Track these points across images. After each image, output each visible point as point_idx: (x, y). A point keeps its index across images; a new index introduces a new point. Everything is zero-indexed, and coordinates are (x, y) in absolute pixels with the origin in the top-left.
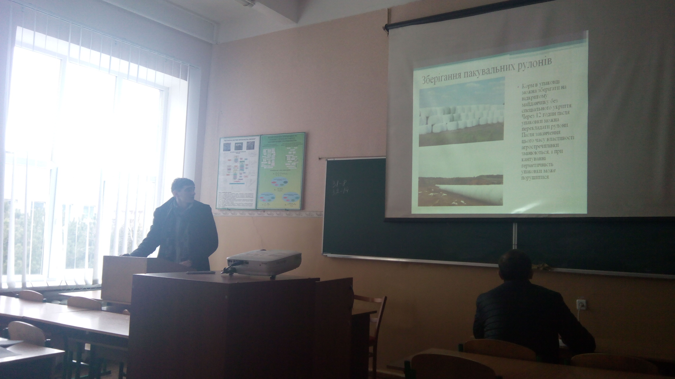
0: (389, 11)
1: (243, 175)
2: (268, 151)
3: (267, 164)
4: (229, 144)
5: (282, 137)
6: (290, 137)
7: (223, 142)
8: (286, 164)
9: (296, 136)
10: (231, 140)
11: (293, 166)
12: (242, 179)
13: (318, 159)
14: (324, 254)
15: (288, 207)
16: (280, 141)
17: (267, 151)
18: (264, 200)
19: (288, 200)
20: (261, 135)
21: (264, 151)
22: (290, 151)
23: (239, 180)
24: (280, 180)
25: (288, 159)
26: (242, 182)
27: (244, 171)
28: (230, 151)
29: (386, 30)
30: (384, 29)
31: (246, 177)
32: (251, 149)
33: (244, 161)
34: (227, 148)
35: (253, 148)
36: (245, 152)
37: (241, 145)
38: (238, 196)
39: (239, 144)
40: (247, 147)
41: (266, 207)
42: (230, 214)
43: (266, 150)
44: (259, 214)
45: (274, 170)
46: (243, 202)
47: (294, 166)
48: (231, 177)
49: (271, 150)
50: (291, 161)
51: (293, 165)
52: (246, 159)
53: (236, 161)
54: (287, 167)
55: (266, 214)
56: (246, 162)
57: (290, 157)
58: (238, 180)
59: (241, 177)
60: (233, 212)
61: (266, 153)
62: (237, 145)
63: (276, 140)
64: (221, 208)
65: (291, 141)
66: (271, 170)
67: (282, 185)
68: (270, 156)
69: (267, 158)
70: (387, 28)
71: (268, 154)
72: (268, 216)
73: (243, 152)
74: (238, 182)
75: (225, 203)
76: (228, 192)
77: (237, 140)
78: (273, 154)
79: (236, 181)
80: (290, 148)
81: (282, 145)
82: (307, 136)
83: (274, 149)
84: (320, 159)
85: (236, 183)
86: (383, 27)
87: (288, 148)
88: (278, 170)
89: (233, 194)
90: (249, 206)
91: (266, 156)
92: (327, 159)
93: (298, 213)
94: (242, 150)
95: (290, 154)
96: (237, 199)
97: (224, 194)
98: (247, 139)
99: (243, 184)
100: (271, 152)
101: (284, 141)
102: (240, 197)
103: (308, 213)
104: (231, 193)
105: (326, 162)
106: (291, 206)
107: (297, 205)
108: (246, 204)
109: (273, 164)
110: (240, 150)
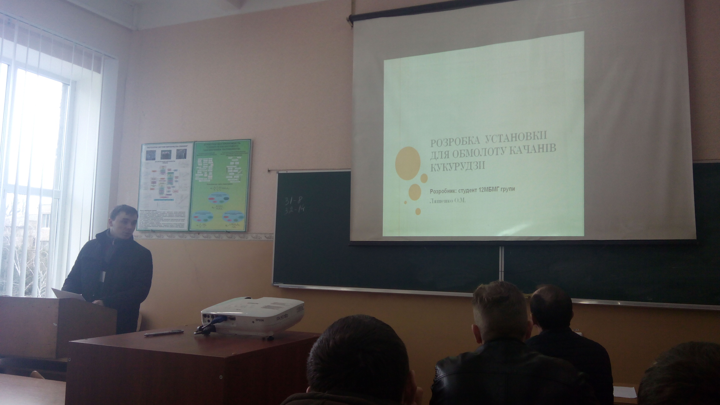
0: (354, 0)
1: (172, 189)
2: (204, 161)
3: (201, 177)
4: (154, 151)
5: (221, 144)
6: (232, 145)
7: (145, 148)
8: (227, 177)
9: (240, 143)
10: (156, 147)
11: (235, 180)
12: (170, 195)
13: (267, 172)
14: (275, 285)
15: (230, 228)
17: (202, 161)
18: (199, 220)
19: (229, 220)
20: (195, 142)
21: (199, 160)
22: (232, 161)
23: (166, 196)
24: (220, 195)
26: (170, 197)
27: (173, 184)
28: (154, 161)
29: (350, 22)
30: (348, 21)
31: (176, 191)
32: (182, 158)
33: (173, 173)
34: (151, 156)
35: (185, 157)
36: (174, 161)
37: (169, 153)
38: (165, 214)
39: (167, 152)
40: (177, 156)
41: (202, 228)
42: (154, 237)
43: (202, 159)
44: (192, 237)
45: (211, 184)
46: (171, 223)
47: (237, 180)
48: (157, 191)
49: (208, 160)
50: (233, 174)
51: (236, 178)
52: (176, 170)
53: (163, 172)
54: (229, 180)
55: (201, 237)
56: (176, 174)
57: (232, 169)
59: (169, 192)
60: (158, 234)
61: (201, 163)
62: (163, 153)
63: (214, 147)
64: (142, 229)
65: (233, 149)
66: (208, 184)
67: (221, 202)
68: (207, 167)
69: (203, 169)
70: (352, 19)
71: (204, 165)
72: (203, 240)
73: (172, 161)
74: (165, 199)
75: (148, 223)
76: (153, 211)
77: (164, 147)
78: (210, 164)
79: (162, 197)
81: (221, 154)
82: (251, 143)
84: (269, 171)
85: (162, 199)
86: (347, 18)
88: (216, 184)
89: (158, 212)
90: (179, 227)
91: (202, 167)
92: (278, 172)
93: (242, 235)
94: (170, 159)
95: (232, 165)
96: (164, 218)
97: (147, 213)
98: (177, 147)
99: (172, 200)
100: (208, 162)
101: (224, 149)
102: (168, 216)
103: (255, 235)
104: (156, 211)
105: (277, 175)
106: (234, 227)
107: (241, 226)
108: (176, 225)
109: (211, 177)
110: (168, 159)
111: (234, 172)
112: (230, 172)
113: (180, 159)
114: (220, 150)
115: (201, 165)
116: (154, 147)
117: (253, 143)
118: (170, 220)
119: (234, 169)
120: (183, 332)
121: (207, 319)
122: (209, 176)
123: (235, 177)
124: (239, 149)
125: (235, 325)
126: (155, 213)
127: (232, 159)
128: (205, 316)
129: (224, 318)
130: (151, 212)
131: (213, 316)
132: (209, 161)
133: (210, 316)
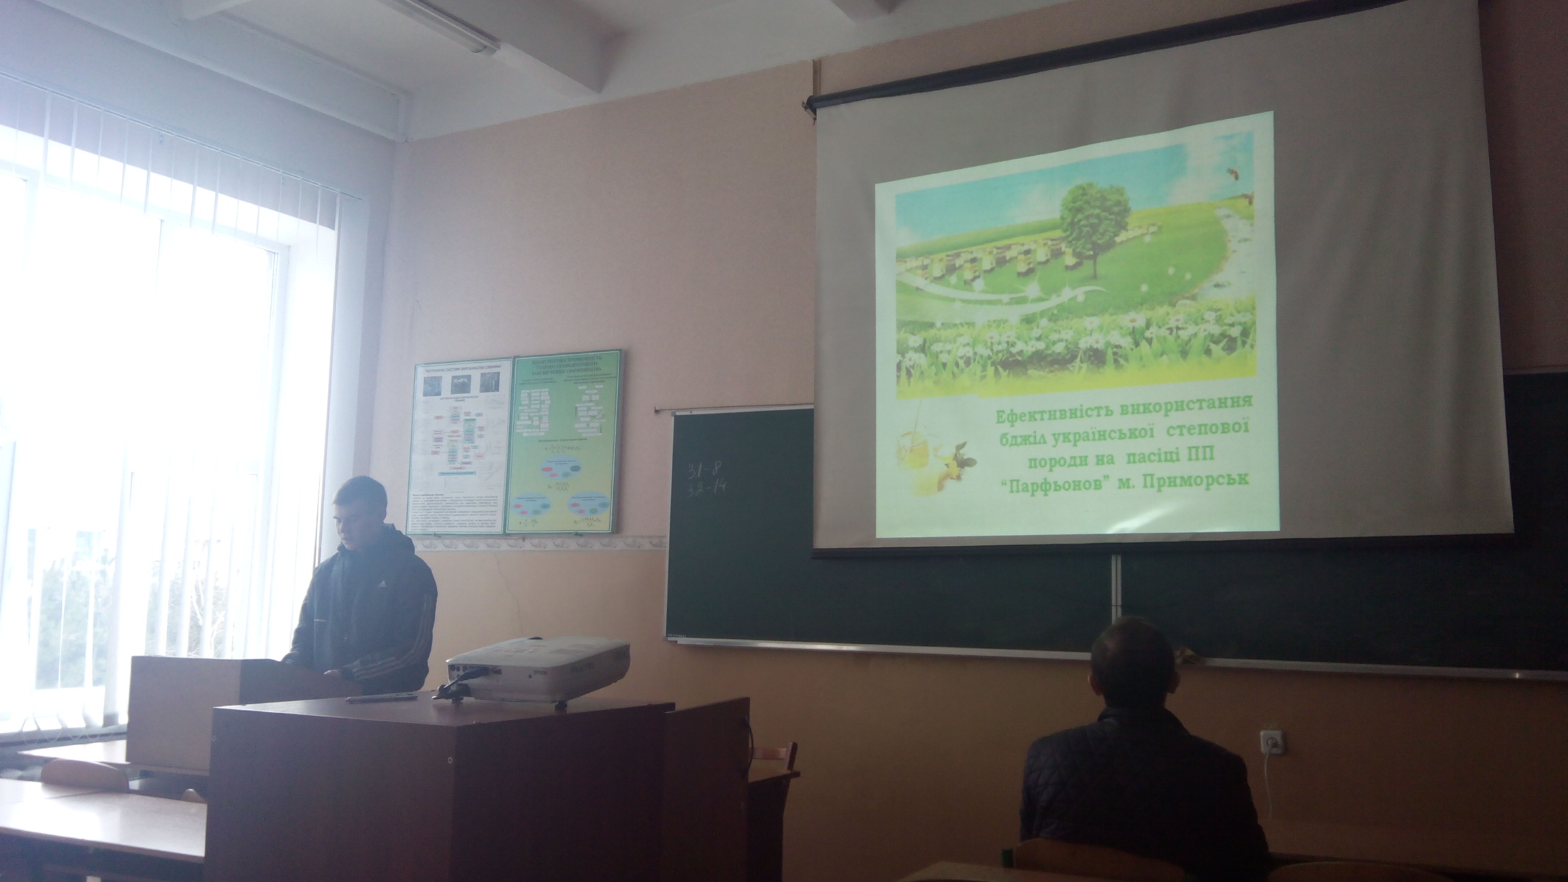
0: (817, 67)
1: (472, 453)
2: (533, 394)
3: (529, 427)
4: (439, 379)
5: (565, 360)
6: (585, 362)
7: (421, 374)
9: (600, 358)
10: (443, 370)
11: (593, 430)
12: (469, 463)
13: (654, 413)
14: (670, 639)
15: (583, 527)
16: (561, 372)
17: (529, 395)
18: (523, 513)
19: (581, 512)
20: (515, 357)
21: (524, 394)
22: (586, 394)
23: (461, 466)
24: (563, 463)
25: (580, 414)
26: (469, 468)
27: (473, 443)
28: (438, 397)
29: (809, 110)
30: (806, 108)
31: (479, 456)
32: (492, 391)
33: (474, 420)
34: (433, 388)
35: (497, 389)
36: (477, 397)
37: (466, 380)
38: (459, 502)
39: (462, 379)
40: (482, 386)
41: (530, 528)
43: (528, 391)
44: (511, 546)
45: (547, 441)
46: (471, 518)
47: (596, 430)
48: (443, 457)
49: (540, 392)
50: (588, 419)
51: (593, 428)
52: (479, 415)
53: (455, 418)
54: (579, 431)
55: (527, 546)
56: (480, 422)
57: (586, 409)
58: (459, 466)
59: (466, 457)
60: (447, 542)
61: (527, 399)
62: (456, 380)
63: (550, 367)
64: (418, 532)
65: (586, 370)
66: (540, 441)
67: (566, 475)
68: (538, 406)
69: (531, 410)
70: (813, 104)
71: (532, 402)
72: (532, 550)
73: (472, 397)
74: (459, 471)
76: (437, 495)
77: (458, 369)
78: (544, 401)
79: (455, 468)
80: (585, 387)
81: (565, 381)
82: (625, 358)
83: (547, 390)
84: (657, 411)
85: (455, 471)
86: (803, 103)
88: (556, 440)
89: (447, 498)
90: (487, 526)
91: (529, 406)
92: (675, 413)
93: (605, 541)
94: (469, 392)
95: (584, 402)
96: (458, 509)
97: (425, 499)
98: (482, 368)
99: (471, 473)
100: (540, 396)
101: (570, 371)
102: (464, 504)
103: (631, 540)
104: (442, 495)
105: (673, 418)
106: (590, 524)
107: (603, 523)
108: (480, 522)
109: (545, 426)
110: (464, 393)
111: (589, 416)
112: (582, 416)
113: (488, 391)
114: (564, 372)
115: (527, 402)
116: (439, 370)
117: (628, 357)
118: (469, 514)
119: (589, 409)
121: (455, 673)
122: (542, 425)
123: (591, 425)
125: (501, 683)
126: (440, 499)
127: (586, 389)
130: (433, 497)
131: (466, 667)
132: (542, 394)
133: (461, 669)
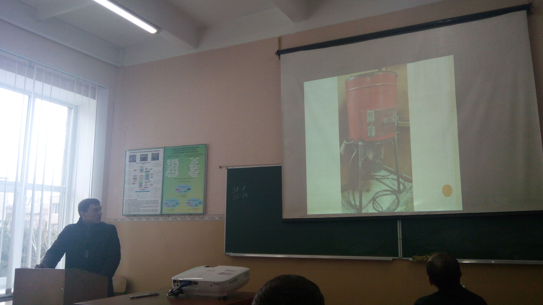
0: (280, 39)
1: (148, 183)
2: (172, 161)
3: (171, 173)
4: (135, 156)
5: (184, 148)
6: (192, 149)
7: (128, 154)
9: (198, 147)
10: (137, 152)
12: (147, 187)
13: (219, 168)
14: (226, 254)
15: (192, 212)
16: (183, 153)
17: (171, 161)
18: (169, 206)
19: (191, 206)
20: (165, 147)
21: (168, 161)
22: (193, 161)
23: (145, 189)
24: (184, 187)
25: (190, 168)
26: (147, 189)
27: (149, 180)
28: (136, 162)
29: (278, 55)
30: (276, 54)
31: (151, 185)
32: (156, 160)
33: (149, 171)
34: (133, 159)
35: (158, 159)
36: (150, 162)
37: (146, 156)
38: (143, 202)
39: (144, 156)
40: (152, 158)
41: (171, 212)
42: (136, 219)
43: (170, 160)
44: (164, 219)
45: (178, 179)
46: (148, 208)
47: (197, 175)
48: (137, 185)
50: (194, 170)
51: (195, 174)
52: (151, 169)
53: (142, 171)
54: (190, 175)
55: (170, 219)
56: (151, 172)
58: (143, 188)
59: (146, 185)
60: (139, 218)
62: (142, 156)
63: (179, 151)
64: (126, 214)
65: (193, 152)
66: (175, 179)
67: (185, 192)
68: (174, 166)
69: (172, 167)
70: (279, 53)
71: (172, 164)
72: (172, 220)
73: (148, 162)
74: (143, 190)
75: (131, 209)
77: (142, 152)
78: (176, 164)
79: (141, 190)
80: (192, 158)
81: (185, 156)
82: (207, 147)
83: (178, 159)
84: (220, 167)
85: (142, 191)
86: (275, 52)
87: (190, 159)
88: (181, 179)
89: (138, 201)
90: (154, 212)
91: (170, 165)
92: (227, 168)
93: (201, 217)
94: (147, 161)
95: (193, 164)
96: (143, 205)
97: (130, 201)
98: (152, 151)
99: (148, 191)
101: (187, 152)
102: (145, 203)
103: (210, 216)
104: (137, 200)
105: (227, 170)
106: (195, 210)
107: (200, 210)
108: (152, 210)
109: (177, 173)
110: (145, 161)
112: (191, 169)
113: (154, 160)
114: (184, 153)
115: (170, 164)
116: (135, 152)
117: (208, 146)
118: (147, 207)
119: (194, 167)
120: (159, 294)
121: (176, 284)
122: (176, 173)
124: (197, 151)
125: (198, 288)
126: (136, 201)
128: (175, 281)
129: (190, 283)
130: (133, 201)
131: (181, 281)
132: (176, 161)
133: (179, 282)
